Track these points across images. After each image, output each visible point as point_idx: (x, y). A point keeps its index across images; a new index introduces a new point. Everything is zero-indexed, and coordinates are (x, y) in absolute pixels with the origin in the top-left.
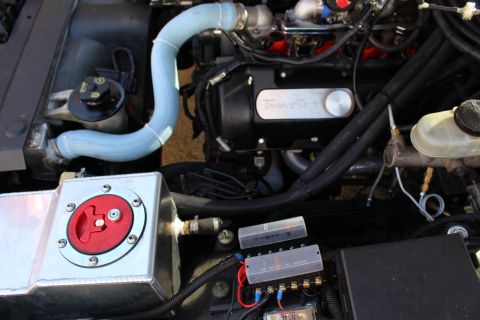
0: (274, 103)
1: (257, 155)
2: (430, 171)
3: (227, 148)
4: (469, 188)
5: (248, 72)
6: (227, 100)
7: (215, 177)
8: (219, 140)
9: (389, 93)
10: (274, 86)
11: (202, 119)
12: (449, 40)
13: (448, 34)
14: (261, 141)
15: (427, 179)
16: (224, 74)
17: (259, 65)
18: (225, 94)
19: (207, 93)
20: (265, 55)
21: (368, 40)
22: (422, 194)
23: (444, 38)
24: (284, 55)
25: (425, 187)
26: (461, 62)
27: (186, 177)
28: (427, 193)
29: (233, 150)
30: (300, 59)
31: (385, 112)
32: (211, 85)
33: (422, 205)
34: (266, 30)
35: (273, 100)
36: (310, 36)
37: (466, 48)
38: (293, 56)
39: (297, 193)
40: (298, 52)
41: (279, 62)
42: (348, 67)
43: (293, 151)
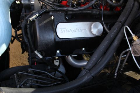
0: (65, 30)
3: (41, 57)
5: (51, 13)
6: (40, 28)
7: (35, 73)
8: (36, 52)
10: (65, 21)
11: (26, 40)
14: (58, 52)
16: (38, 15)
18: (39, 24)
19: (28, 26)
20: (59, 6)
24: (68, 6)
27: (18, 75)
29: (44, 57)
30: (77, 7)
32: (30, 21)
35: (65, 28)
38: (73, 6)
39: (86, 77)
40: (76, 4)
41: (66, 10)
42: (98, 13)
43: (72, 56)
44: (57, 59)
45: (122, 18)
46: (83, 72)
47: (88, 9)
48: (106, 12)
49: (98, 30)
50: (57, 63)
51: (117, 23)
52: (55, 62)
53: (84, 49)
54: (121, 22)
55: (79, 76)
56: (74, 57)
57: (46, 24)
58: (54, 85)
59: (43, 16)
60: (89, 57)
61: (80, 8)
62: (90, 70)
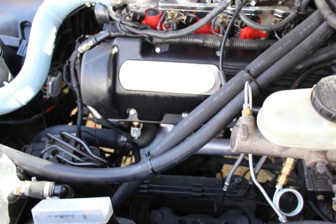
1: (134, 126)
2: (290, 161)
3: (98, 116)
9: (253, 70)
10: (139, 57)
14: (132, 112)
15: (286, 170)
16: (92, 43)
18: (85, 61)
19: (78, 61)
22: (278, 187)
24: (154, 28)
25: (282, 179)
28: (284, 187)
29: (103, 117)
33: (275, 204)
34: (145, 7)
41: (148, 35)
43: (162, 125)
44: (137, 127)
45: (256, 65)
50: (134, 133)
53: (186, 115)
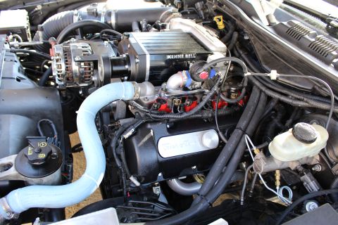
0: (169, 146)
1: (155, 186)
2: (278, 172)
3: (138, 184)
4: (302, 178)
5: (149, 126)
6: (140, 148)
7: (134, 205)
8: (132, 178)
10: (168, 134)
12: (264, 92)
13: (263, 89)
14: (160, 174)
15: (278, 178)
16: (133, 130)
17: (155, 121)
18: (138, 143)
19: (121, 145)
20: (158, 114)
21: (220, 97)
22: (278, 188)
23: (261, 91)
24: (169, 112)
25: (278, 183)
26: (272, 104)
28: (280, 187)
29: (141, 184)
30: (181, 114)
31: (242, 140)
32: (124, 139)
34: (153, 98)
35: (169, 144)
36: (183, 98)
37: (277, 96)
38: (176, 112)
41: (168, 117)
42: (210, 115)
43: (180, 178)
44: (158, 185)
45: (242, 123)
46: (197, 199)
47: (196, 113)
48: (222, 112)
49: (212, 141)
50: (157, 190)
51: (236, 130)
52: (154, 189)
53: (195, 167)
54: (241, 129)
55: (193, 205)
56: (182, 180)
57: (146, 142)
58: (163, 218)
59: (139, 131)
60: (202, 179)
61: (185, 115)
62: (205, 196)
